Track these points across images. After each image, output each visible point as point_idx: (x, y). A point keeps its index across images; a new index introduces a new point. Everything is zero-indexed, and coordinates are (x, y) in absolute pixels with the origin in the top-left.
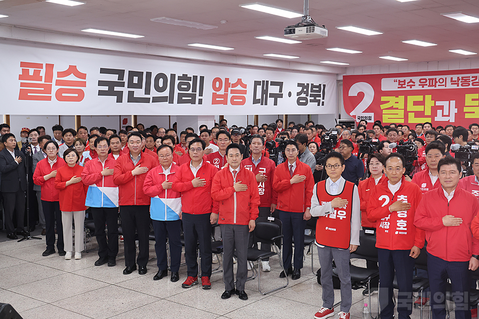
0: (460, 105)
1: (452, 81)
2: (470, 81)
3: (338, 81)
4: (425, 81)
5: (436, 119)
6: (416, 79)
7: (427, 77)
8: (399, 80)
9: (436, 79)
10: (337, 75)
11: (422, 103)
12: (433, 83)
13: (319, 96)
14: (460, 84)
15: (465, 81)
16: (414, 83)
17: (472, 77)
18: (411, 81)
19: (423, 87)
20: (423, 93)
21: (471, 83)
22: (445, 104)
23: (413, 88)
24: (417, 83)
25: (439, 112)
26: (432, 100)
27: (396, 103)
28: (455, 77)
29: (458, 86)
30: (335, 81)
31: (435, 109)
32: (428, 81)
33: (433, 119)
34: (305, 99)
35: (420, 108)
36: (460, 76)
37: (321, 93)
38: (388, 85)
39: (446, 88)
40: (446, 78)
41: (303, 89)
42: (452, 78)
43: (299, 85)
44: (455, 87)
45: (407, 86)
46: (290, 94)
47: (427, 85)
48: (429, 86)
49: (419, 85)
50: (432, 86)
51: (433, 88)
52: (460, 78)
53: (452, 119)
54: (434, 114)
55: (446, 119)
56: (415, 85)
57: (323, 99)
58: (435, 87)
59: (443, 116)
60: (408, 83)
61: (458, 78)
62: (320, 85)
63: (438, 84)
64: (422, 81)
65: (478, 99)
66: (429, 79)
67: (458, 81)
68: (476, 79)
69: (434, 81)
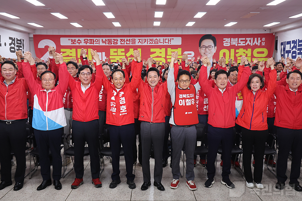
0: (108, 55)
3: (30, 38)
4: (87, 40)
6: (82, 39)
7: (89, 38)
8: (72, 39)
9: (93, 39)
10: (29, 34)
13: (21, 47)
14: (107, 43)
15: (110, 41)
16: (81, 41)
17: (113, 39)
18: (79, 40)
19: (86, 44)
20: (87, 47)
21: (113, 43)
22: (99, 54)
23: (81, 44)
24: (83, 42)
27: (70, 53)
28: (104, 39)
29: (106, 44)
30: (28, 38)
32: (89, 40)
34: (14, 48)
36: (107, 39)
37: (22, 45)
38: (64, 42)
39: (99, 45)
40: (99, 39)
41: (12, 42)
42: (102, 40)
43: (10, 38)
44: (104, 44)
45: (77, 43)
46: (5, 44)
47: (88, 43)
48: (90, 44)
49: (84, 43)
50: (92, 43)
51: (92, 45)
52: (107, 40)
56: (81, 43)
57: (23, 49)
58: (94, 44)
60: (77, 41)
61: (106, 39)
62: (21, 39)
63: (95, 42)
64: (85, 40)
65: (117, 52)
66: (89, 39)
67: (106, 41)
68: (115, 41)
69: (92, 40)
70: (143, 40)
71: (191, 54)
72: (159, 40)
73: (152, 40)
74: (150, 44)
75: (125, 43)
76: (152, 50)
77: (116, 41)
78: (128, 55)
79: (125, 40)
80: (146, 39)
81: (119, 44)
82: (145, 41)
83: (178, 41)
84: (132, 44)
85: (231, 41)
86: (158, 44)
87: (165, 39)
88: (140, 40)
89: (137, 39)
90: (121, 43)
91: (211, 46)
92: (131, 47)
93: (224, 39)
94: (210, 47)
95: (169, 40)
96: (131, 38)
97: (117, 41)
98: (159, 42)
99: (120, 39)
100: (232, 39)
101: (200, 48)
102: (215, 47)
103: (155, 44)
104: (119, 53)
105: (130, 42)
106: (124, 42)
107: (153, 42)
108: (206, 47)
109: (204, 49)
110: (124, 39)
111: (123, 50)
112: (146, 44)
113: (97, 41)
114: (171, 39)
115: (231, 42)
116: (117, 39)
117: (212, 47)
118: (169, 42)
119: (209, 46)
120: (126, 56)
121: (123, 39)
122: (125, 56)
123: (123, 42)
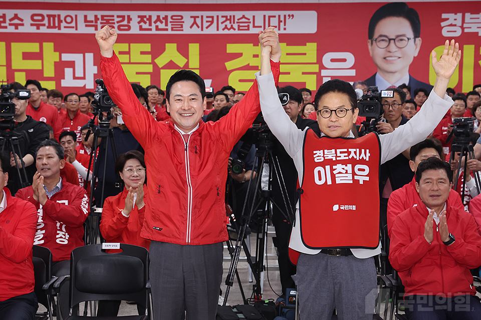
1: (86, 21)
2: (114, 23)
4: (40, 18)
5: (65, 83)
6: (25, 14)
7: (45, 12)
9: (59, 16)
11: (39, 56)
12: (55, 22)
14: (99, 26)
15: (108, 22)
16: (22, 20)
17: (118, 17)
18: (16, 16)
19: (38, 28)
20: (40, 38)
21: (116, 25)
22: (77, 58)
23: (21, 30)
24: (28, 21)
25: (68, 71)
26: (55, 51)
28: (91, 15)
29: (96, 29)
31: (60, 67)
32: (46, 19)
33: (58, 84)
35: (35, 65)
36: (100, 13)
39: (77, 32)
40: (76, 16)
42: (86, 17)
44: (91, 30)
45: (10, 25)
47: (44, 25)
48: (48, 27)
49: (32, 25)
50: (54, 27)
51: (56, 31)
52: (99, 17)
53: (90, 84)
54: (59, 75)
55: (79, 84)
56: (23, 25)
58: (60, 29)
59: (75, 78)
60: (10, 20)
61: (96, 16)
63: (63, 24)
64: (35, 18)
65: (128, 53)
66: (48, 16)
67: (96, 22)
68: (123, 20)
69: (56, 19)
70: (205, 19)
71: (344, 60)
72: (251, 20)
73: (230, 20)
74: (226, 32)
75: (154, 25)
76: (231, 48)
77: (125, 23)
78: (161, 61)
79: (154, 19)
80: (212, 17)
81: (135, 30)
82: (212, 22)
83: (306, 23)
84: (172, 30)
85: (463, 22)
86: (248, 29)
87: (270, 17)
88: (195, 17)
89: (187, 15)
90: (141, 27)
91: (404, 35)
92: (171, 39)
93: (444, 16)
94: (401, 40)
95: (282, 19)
96: (170, 14)
97: (129, 22)
98: (251, 25)
99: (139, 17)
100: (468, 15)
101: (372, 44)
102: (417, 39)
103: (239, 29)
104: (136, 56)
105: (166, 25)
106: (150, 25)
107: (235, 26)
108: (390, 40)
109: (384, 44)
110: (150, 16)
111: (147, 47)
112: (212, 30)
113: (69, 19)
114: (287, 17)
115: (465, 25)
116: (129, 16)
117: (408, 39)
118: (282, 24)
119: (400, 38)
120: (155, 66)
121: (145, 17)
122: (151, 65)
123: (145, 23)
